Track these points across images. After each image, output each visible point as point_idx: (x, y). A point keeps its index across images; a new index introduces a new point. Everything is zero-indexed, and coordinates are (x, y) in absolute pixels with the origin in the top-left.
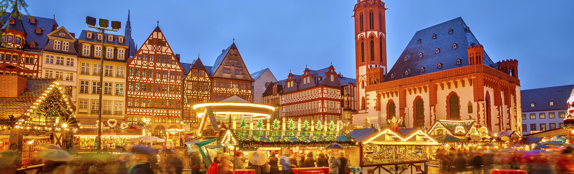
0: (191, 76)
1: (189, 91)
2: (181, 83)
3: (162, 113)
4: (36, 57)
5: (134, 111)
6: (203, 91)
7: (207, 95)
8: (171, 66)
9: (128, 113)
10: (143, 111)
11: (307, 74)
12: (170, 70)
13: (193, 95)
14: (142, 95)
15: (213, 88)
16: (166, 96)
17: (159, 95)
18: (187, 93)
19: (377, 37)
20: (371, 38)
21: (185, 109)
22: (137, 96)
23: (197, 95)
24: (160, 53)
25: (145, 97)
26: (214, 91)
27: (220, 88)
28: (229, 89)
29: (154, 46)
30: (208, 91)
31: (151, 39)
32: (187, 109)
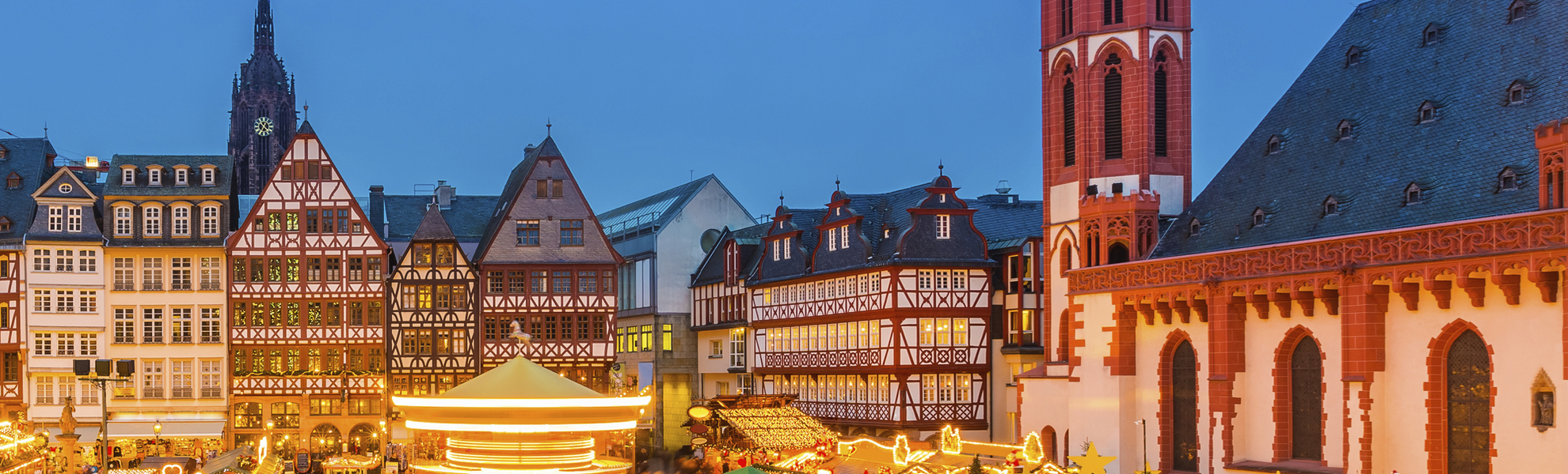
0: (412, 266)
1: (406, 316)
2: (381, 290)
3: (330, 388)
4: (13, 257)
5: (252, 386)
6: (451, 312)
7: (462, 325)
8: (350, 241)
9: (235, 392)
10: (276, 383)
11: (838, 214)
12: (347, 253)
13: (419, 325)
14: (270, 337)
15: (483, 299)
16: (340, 336)
17: (320, 333)
18: (402, 322)
19: (1136, 55)
20: (1108, 62)
21: (398, 371)
22: (258, 342)
23: (433, 325)
24: (317, 204)
25: (279, 342)
26: (487, 308)
27: (506, 298)
28: (536, 299)
29: (297, 183)
30: (467, 310)
31: (289, 163)
32: (403, 371)
